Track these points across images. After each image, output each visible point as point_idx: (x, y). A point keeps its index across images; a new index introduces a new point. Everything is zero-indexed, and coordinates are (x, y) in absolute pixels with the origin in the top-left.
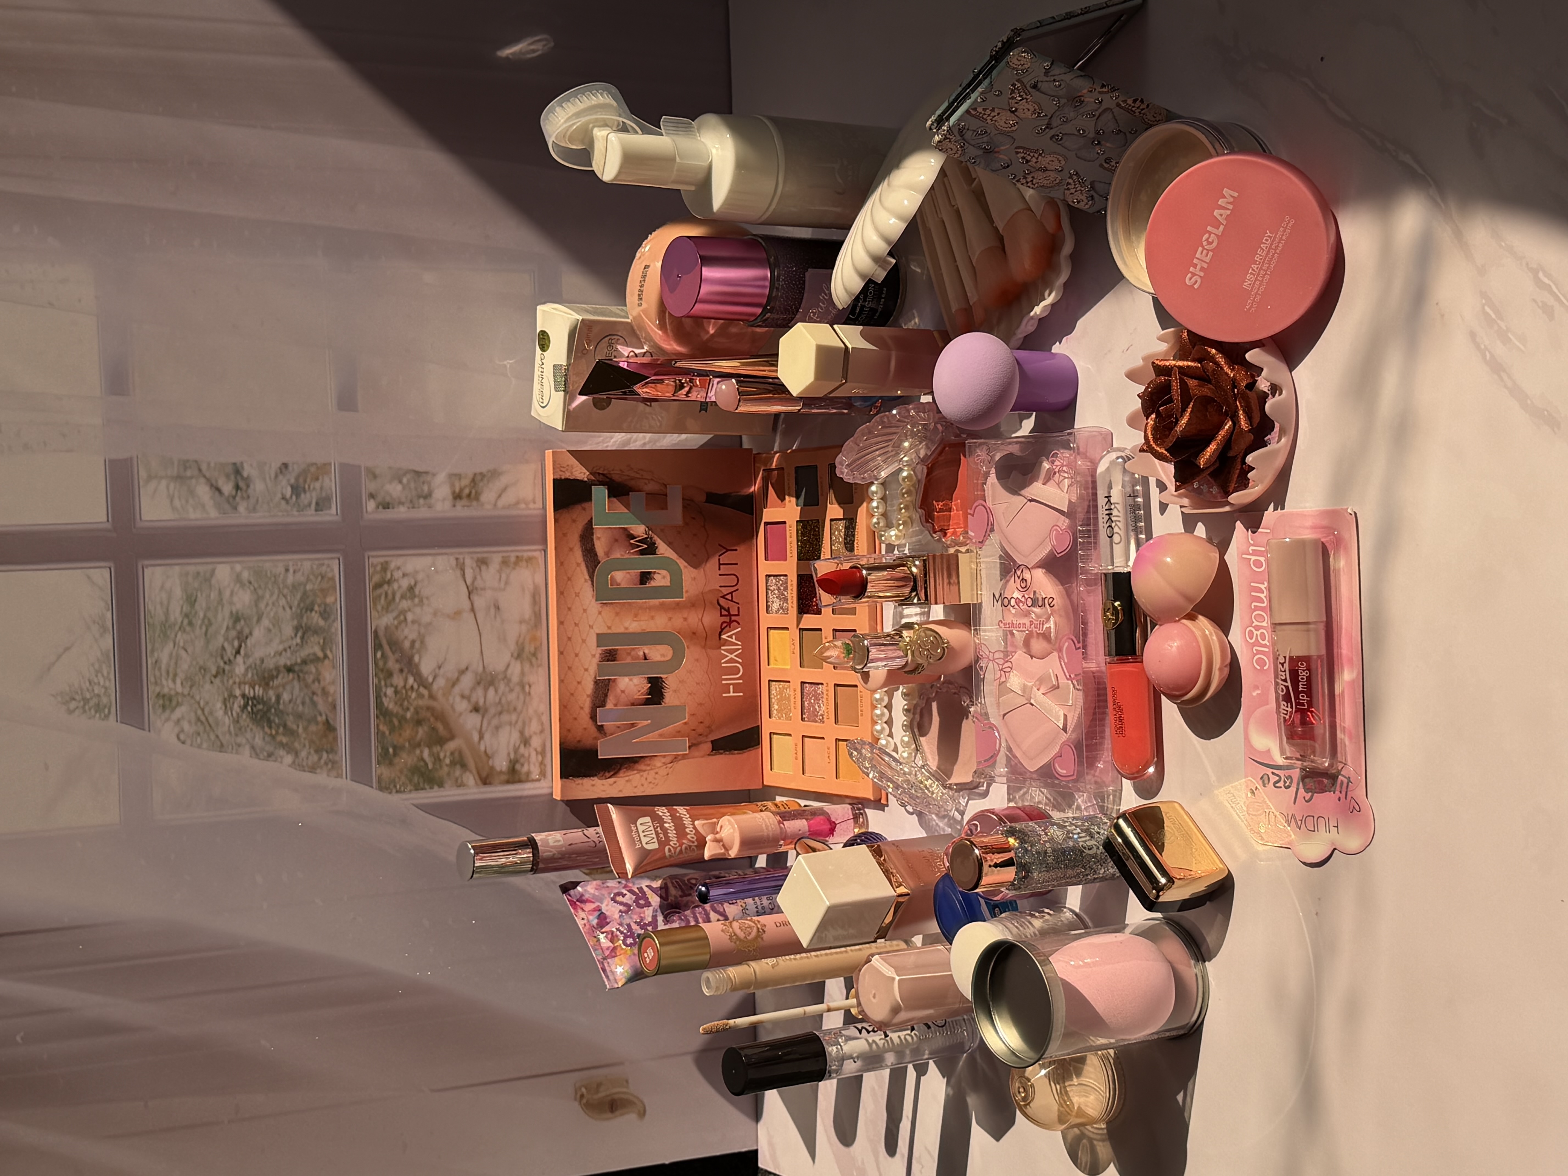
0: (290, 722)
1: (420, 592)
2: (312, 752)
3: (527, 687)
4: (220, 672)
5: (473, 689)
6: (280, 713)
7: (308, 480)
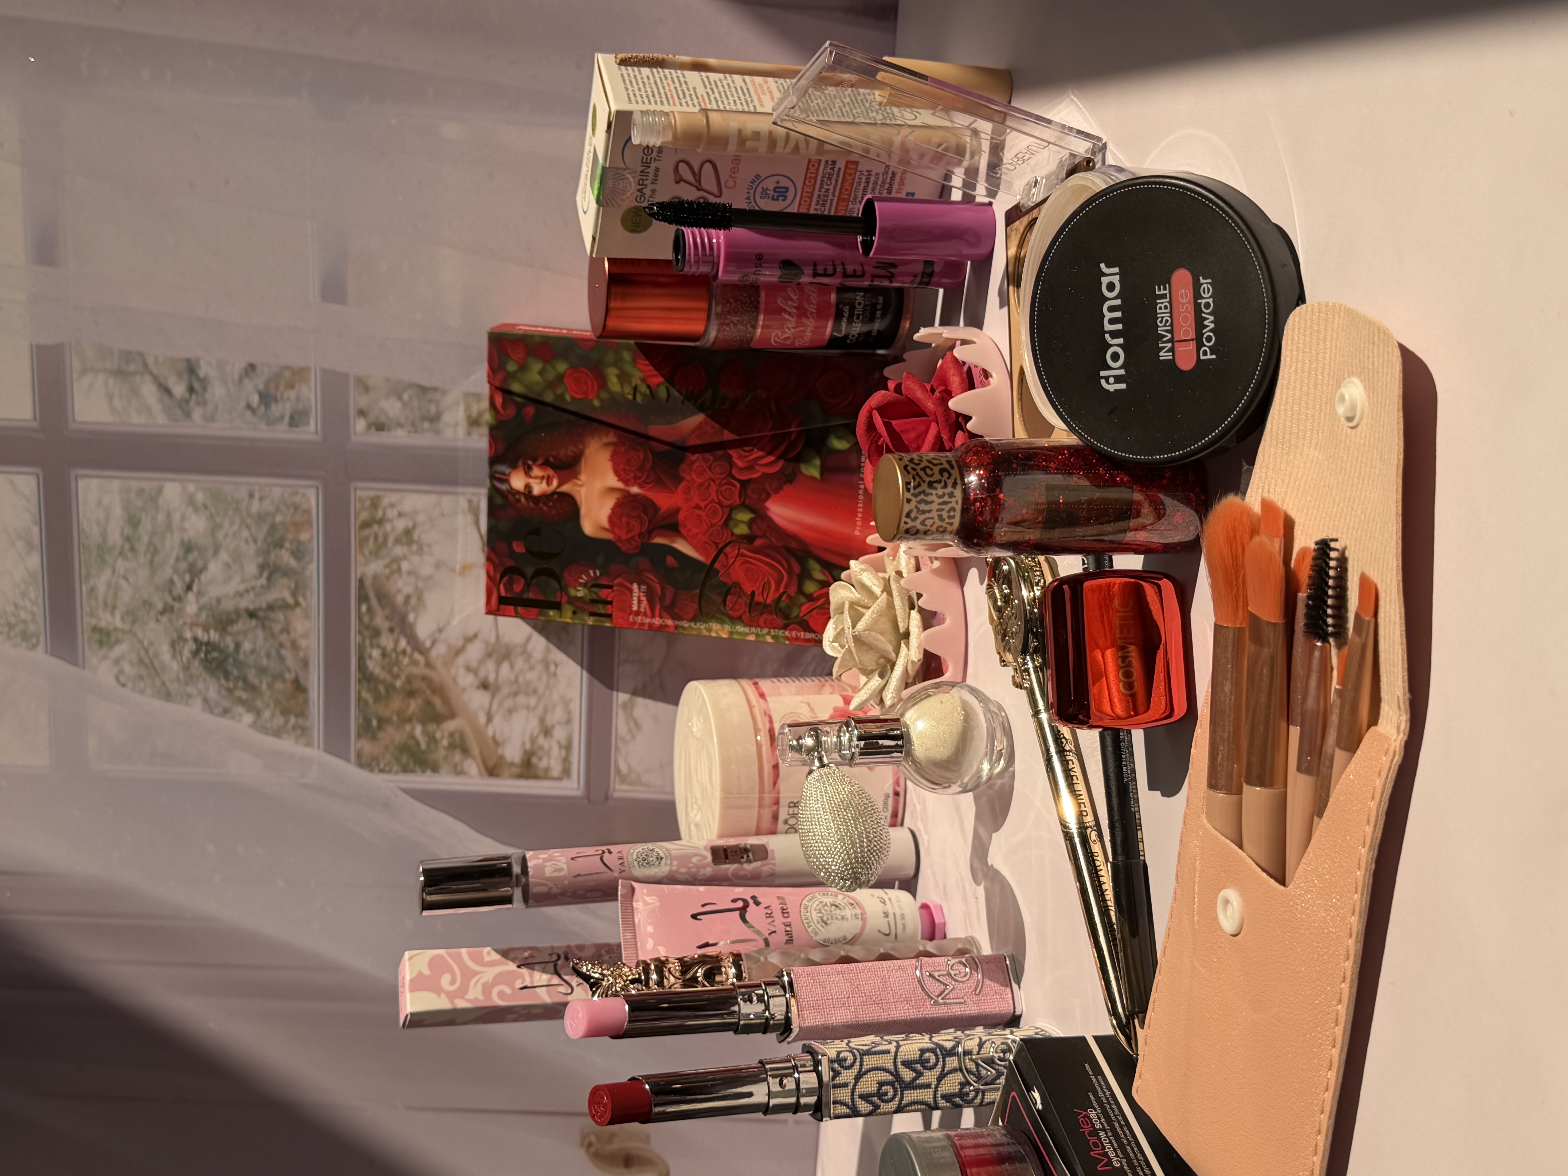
0: (252, 675)
1: (419, 537)
2: (278, 713)
3: (552, 668)
4: (167, 609)
5: (482, 661)
6: (239, 664)
7: (282, 387)
